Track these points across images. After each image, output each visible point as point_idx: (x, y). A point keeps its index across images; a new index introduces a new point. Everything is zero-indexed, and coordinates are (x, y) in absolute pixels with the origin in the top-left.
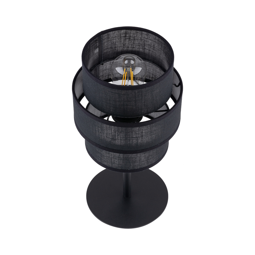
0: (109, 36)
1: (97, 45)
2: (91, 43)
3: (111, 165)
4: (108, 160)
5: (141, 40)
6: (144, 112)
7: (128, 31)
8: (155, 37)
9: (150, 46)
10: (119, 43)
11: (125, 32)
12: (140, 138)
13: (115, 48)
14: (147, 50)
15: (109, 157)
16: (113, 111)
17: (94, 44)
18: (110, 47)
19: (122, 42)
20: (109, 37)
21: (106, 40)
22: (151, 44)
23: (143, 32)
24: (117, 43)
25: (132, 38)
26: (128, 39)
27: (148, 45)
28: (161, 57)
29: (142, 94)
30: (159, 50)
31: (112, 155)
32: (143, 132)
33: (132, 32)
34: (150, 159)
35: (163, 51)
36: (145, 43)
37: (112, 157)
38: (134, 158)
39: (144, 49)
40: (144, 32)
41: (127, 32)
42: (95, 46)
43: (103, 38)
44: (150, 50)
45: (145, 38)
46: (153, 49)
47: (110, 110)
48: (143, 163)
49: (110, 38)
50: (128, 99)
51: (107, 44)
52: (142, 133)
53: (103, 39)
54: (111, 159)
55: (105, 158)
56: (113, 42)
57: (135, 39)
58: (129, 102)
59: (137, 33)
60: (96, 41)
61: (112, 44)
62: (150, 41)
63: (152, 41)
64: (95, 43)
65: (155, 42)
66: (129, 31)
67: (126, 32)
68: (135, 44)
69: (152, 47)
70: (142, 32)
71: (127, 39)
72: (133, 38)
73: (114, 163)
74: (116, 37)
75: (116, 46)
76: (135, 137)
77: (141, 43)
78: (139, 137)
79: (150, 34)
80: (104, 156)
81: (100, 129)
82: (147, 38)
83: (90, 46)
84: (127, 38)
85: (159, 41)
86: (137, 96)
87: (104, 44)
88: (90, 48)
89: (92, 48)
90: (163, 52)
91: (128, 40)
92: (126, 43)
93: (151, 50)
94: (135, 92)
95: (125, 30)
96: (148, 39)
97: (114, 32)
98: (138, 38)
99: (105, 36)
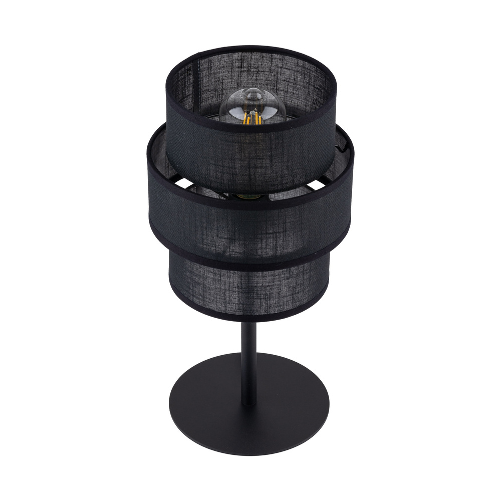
0: (211, 64)
1: (190, 80)
2: (179, 72)
3: (223, 309)
4: (218, 297)
5: (271, 71)
6: (287, 183)
7: (245, 54)
8: (296, 62)
9: (288, 81)
10: (229, 80)
11: (240, 58)
12: (281, 234)
13: (222, 90)
14: (282, 92)
15: (220, 288)
16: (230, 183)
17: (185, 77)
18: (212, 87)
19: (236, 78)
20: (211, 67)
21: (205, 72)
22: (289, 79)
23: (274, 55)
24: (226, 81)
25: (252, 70)
26: (246, 71)
27: (284, 81)
28: (309, 101)
29: (283, 143)
30: (305, 88)
31: (225, 285)
32: (288, 221)
33: (253, 57)
34: (298, 293)
35: (314, 86)
36: (277, 79)
37: (227, 287)
38: (268, 288)
39: (276, 89)
40: (276, 55)
41: (244, 56)
42: (187, 80)
43: (201, 67)
44: (287, 92)
45: (278, 67)
46: (294, 88)
47: (224, 180)
48: (285, 299)
49: (213, 68)
50: (257, 152)
51: (209, 81)
52: (286, 223)
53: (200, 70)
54: (225, 294)
55: (212, 292)
56: (219, 78)
57: (259, 71)
58: (260, 159)
59: (263, 57)
60: (188, 70)
61: (216, 81)
62: (287, 72)
63: (291, 71)
64: (186, 75)
65: (297, 71)
66: (247, 55)
67: (241, 56)
68: (260, 82)
69: (292, 84)
70: (272, 56)
71: (243, 71)
72: (255, 70)
73: (230, 302)
74: (223, 67)
75: (224, 86)
76: (271, 231)
77: (270, 78)
78: (279, 232)
79: (287, 57)
80: (209, 289)
81: (204, 220)
82: (281, 67)
83: (178, 78)
84: (245, 69)
85: (304, 67)
86: (274, 147)
87: (203, 81)
88: (177, 82)
89: (182, 84)
90: (313, 88)
91: (245, 74)
92: (242, 79)
93: (289, 90)
94: (271, 137)
95: (240, 53)
96: (284, 68)
97: (220, 56)
98: (265, 69)
99: (204, 63)
